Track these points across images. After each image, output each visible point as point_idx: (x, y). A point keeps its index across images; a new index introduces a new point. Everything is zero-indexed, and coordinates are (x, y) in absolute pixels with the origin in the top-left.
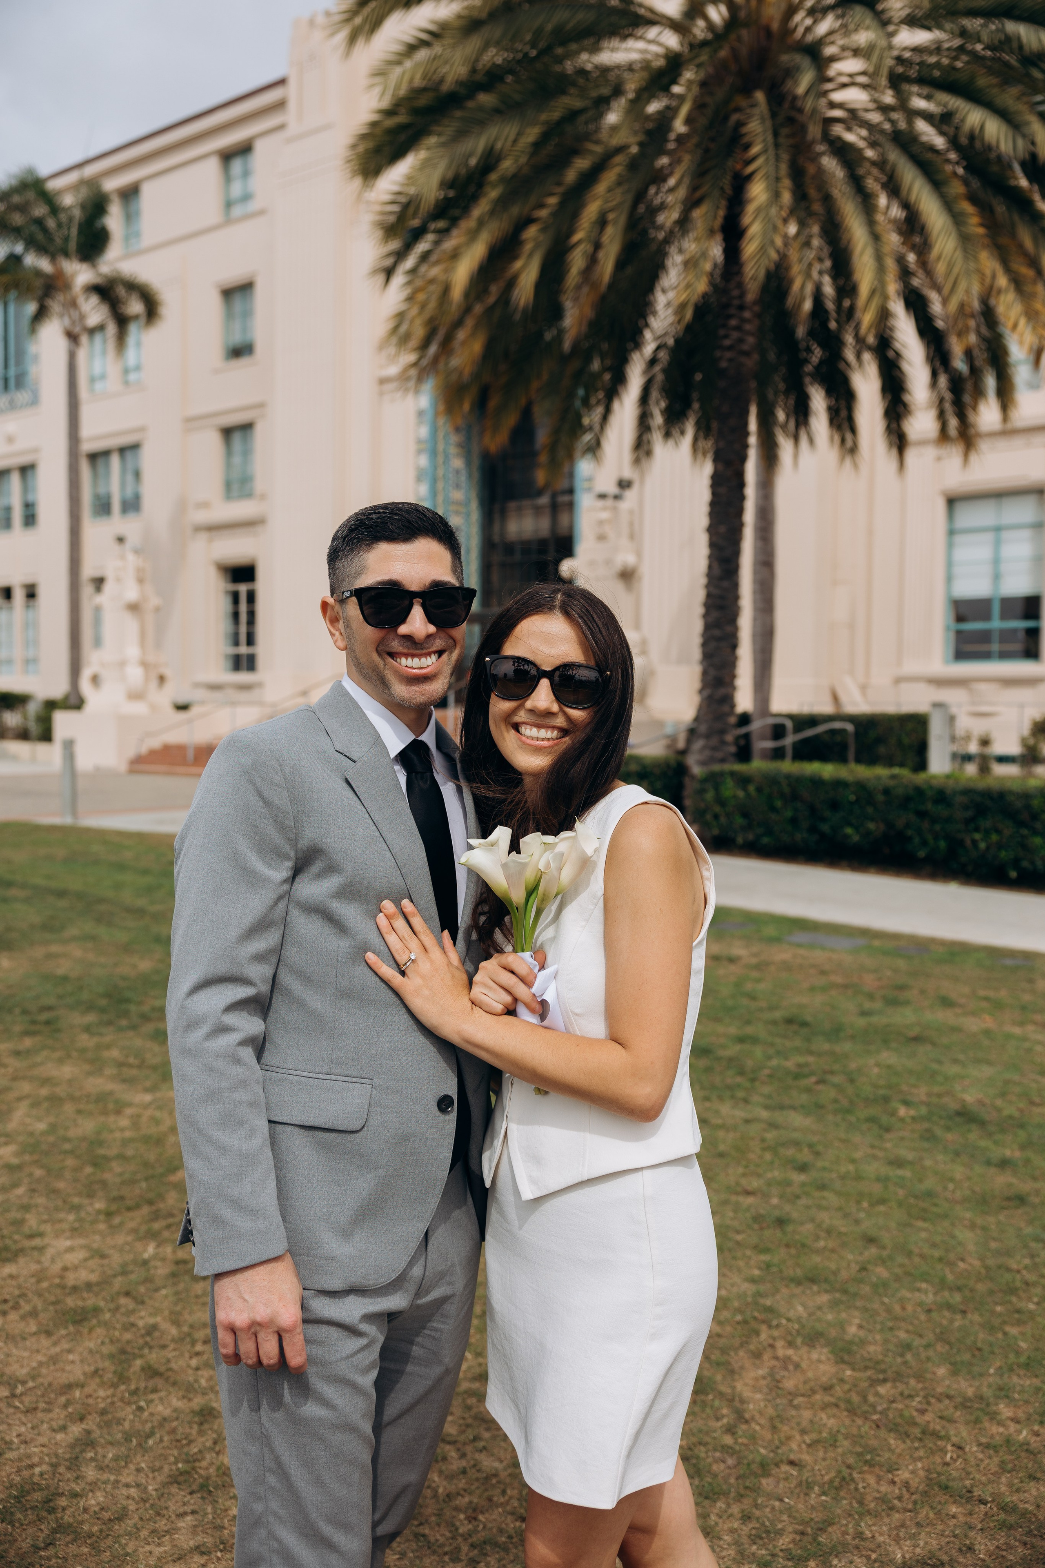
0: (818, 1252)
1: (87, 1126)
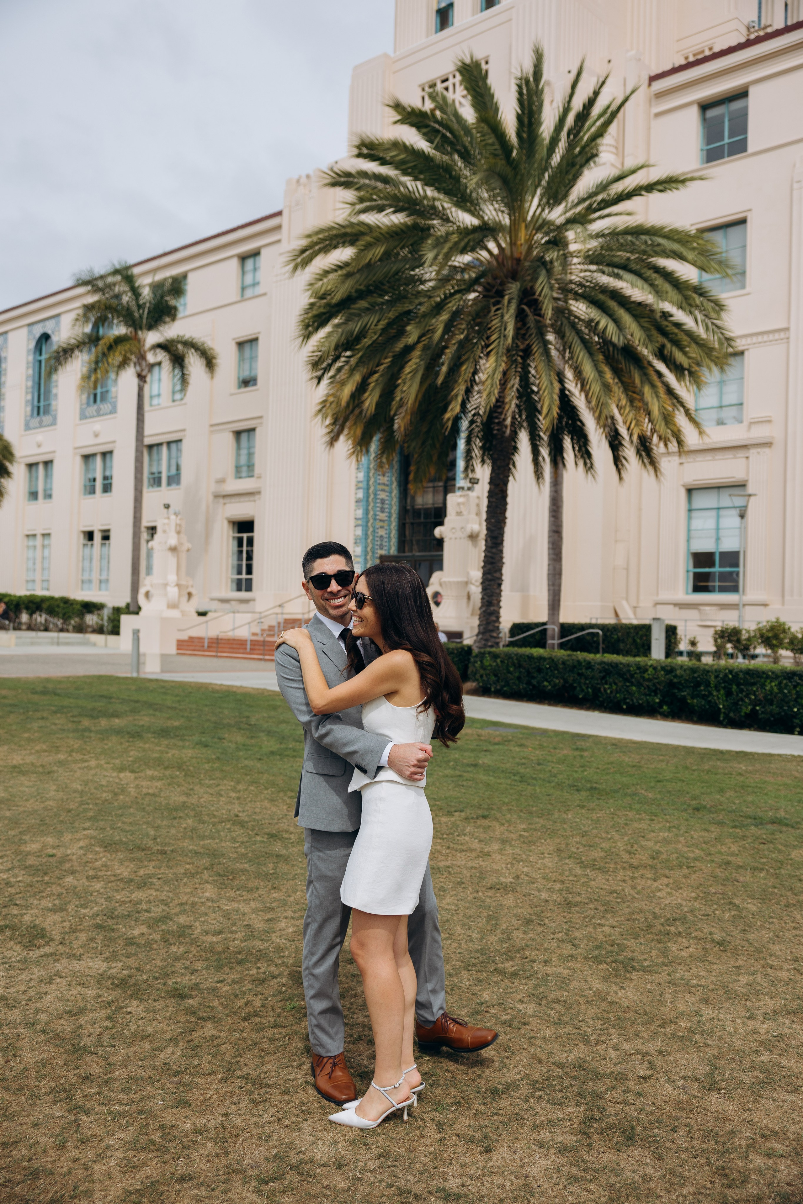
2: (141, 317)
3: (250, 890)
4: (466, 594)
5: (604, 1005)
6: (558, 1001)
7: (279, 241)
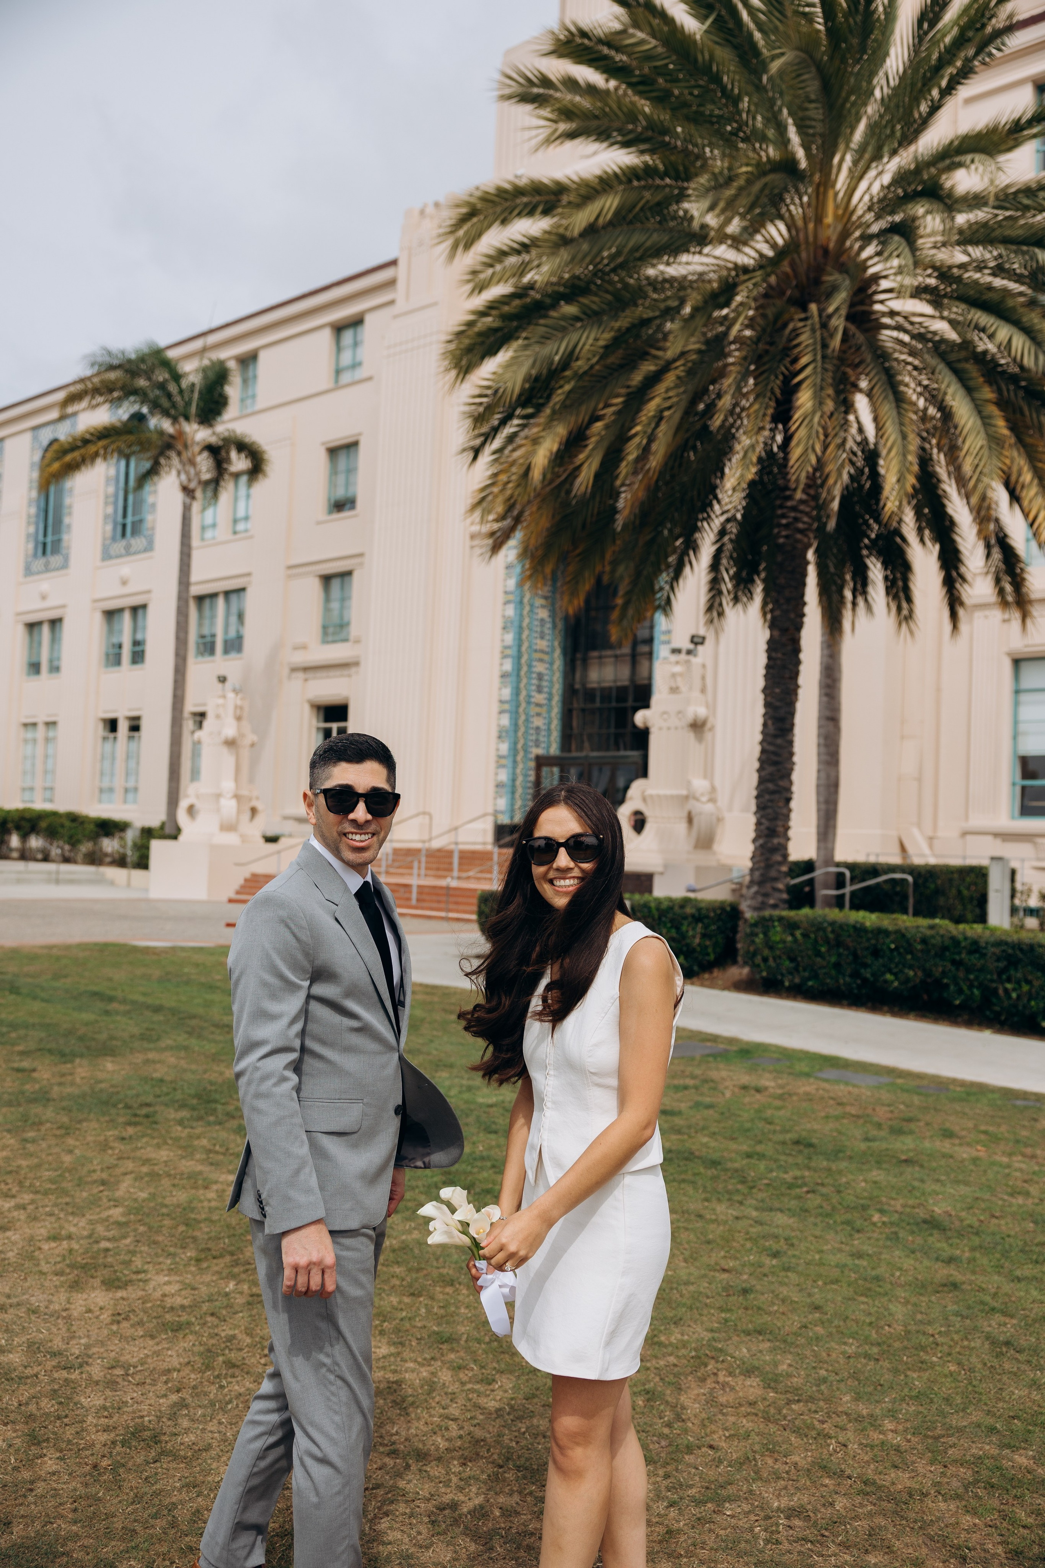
0: (769, 1313)
1: (181, 1197)
2: (188, 404)
4: (685, 814)
7: (392, 302)
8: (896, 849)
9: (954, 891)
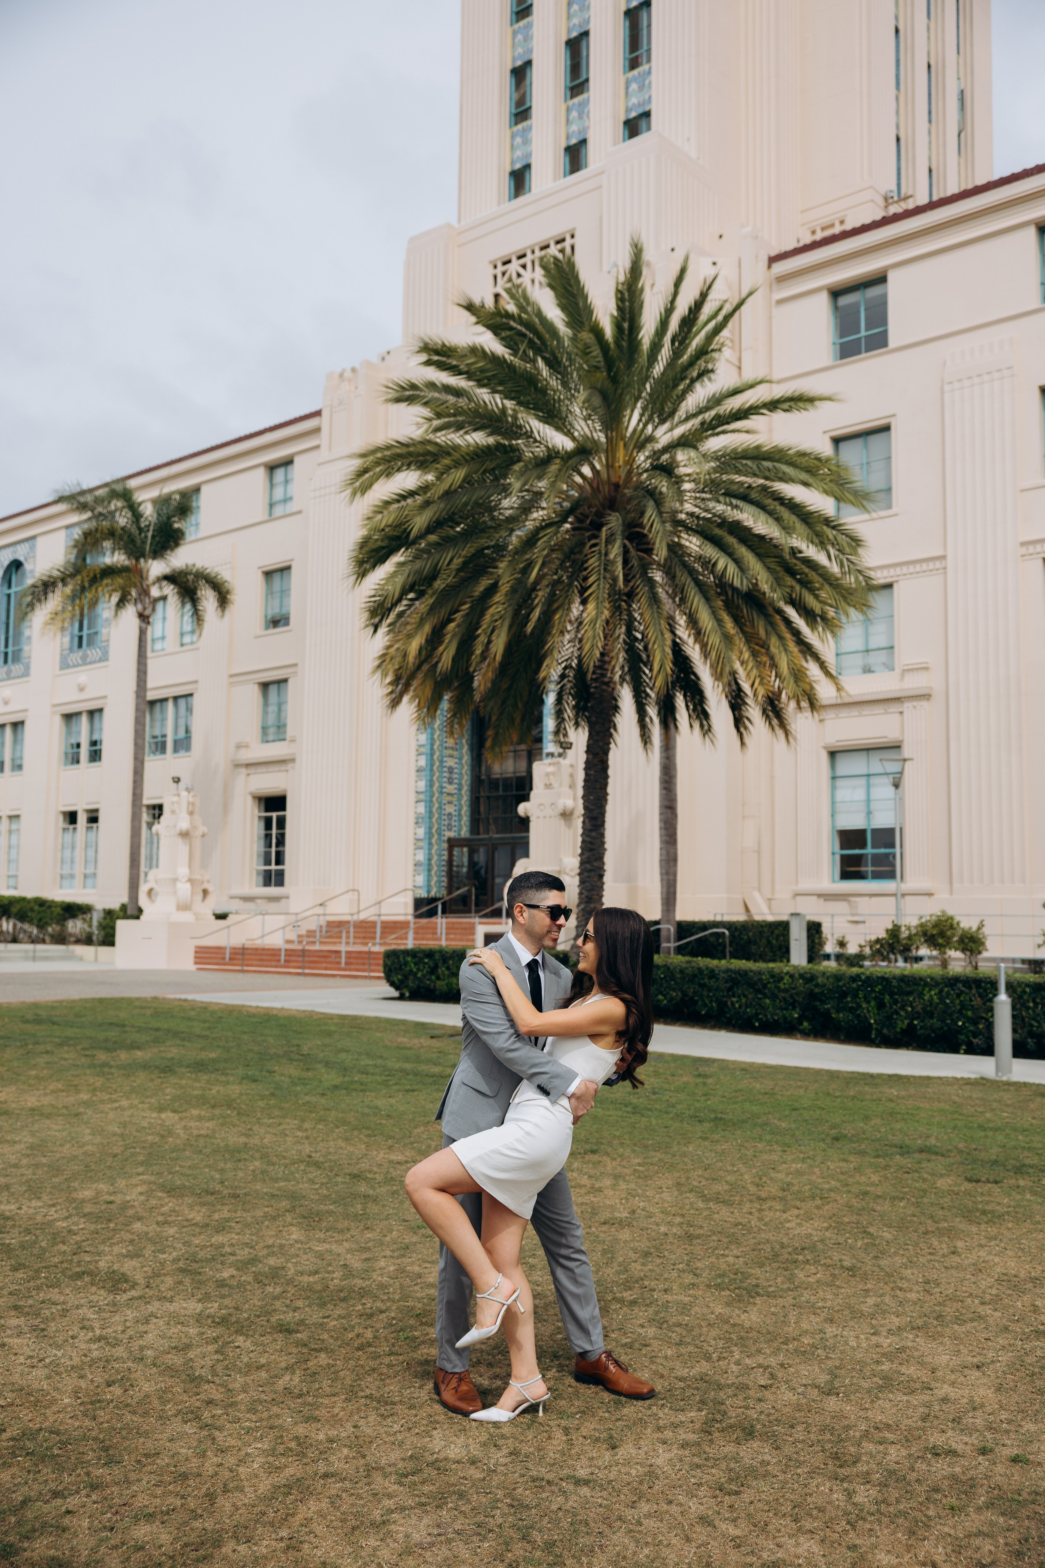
2: (144, 543)
3: (341, 1231)
5: (726, 1327)
6: (679, 1325)
7: (317, 447)
8: (742, 910)
9: (764, 941)
